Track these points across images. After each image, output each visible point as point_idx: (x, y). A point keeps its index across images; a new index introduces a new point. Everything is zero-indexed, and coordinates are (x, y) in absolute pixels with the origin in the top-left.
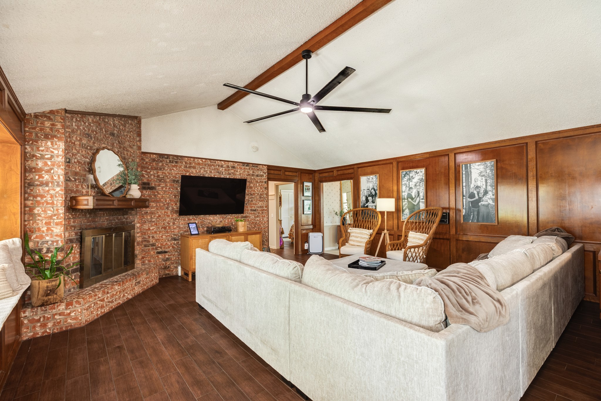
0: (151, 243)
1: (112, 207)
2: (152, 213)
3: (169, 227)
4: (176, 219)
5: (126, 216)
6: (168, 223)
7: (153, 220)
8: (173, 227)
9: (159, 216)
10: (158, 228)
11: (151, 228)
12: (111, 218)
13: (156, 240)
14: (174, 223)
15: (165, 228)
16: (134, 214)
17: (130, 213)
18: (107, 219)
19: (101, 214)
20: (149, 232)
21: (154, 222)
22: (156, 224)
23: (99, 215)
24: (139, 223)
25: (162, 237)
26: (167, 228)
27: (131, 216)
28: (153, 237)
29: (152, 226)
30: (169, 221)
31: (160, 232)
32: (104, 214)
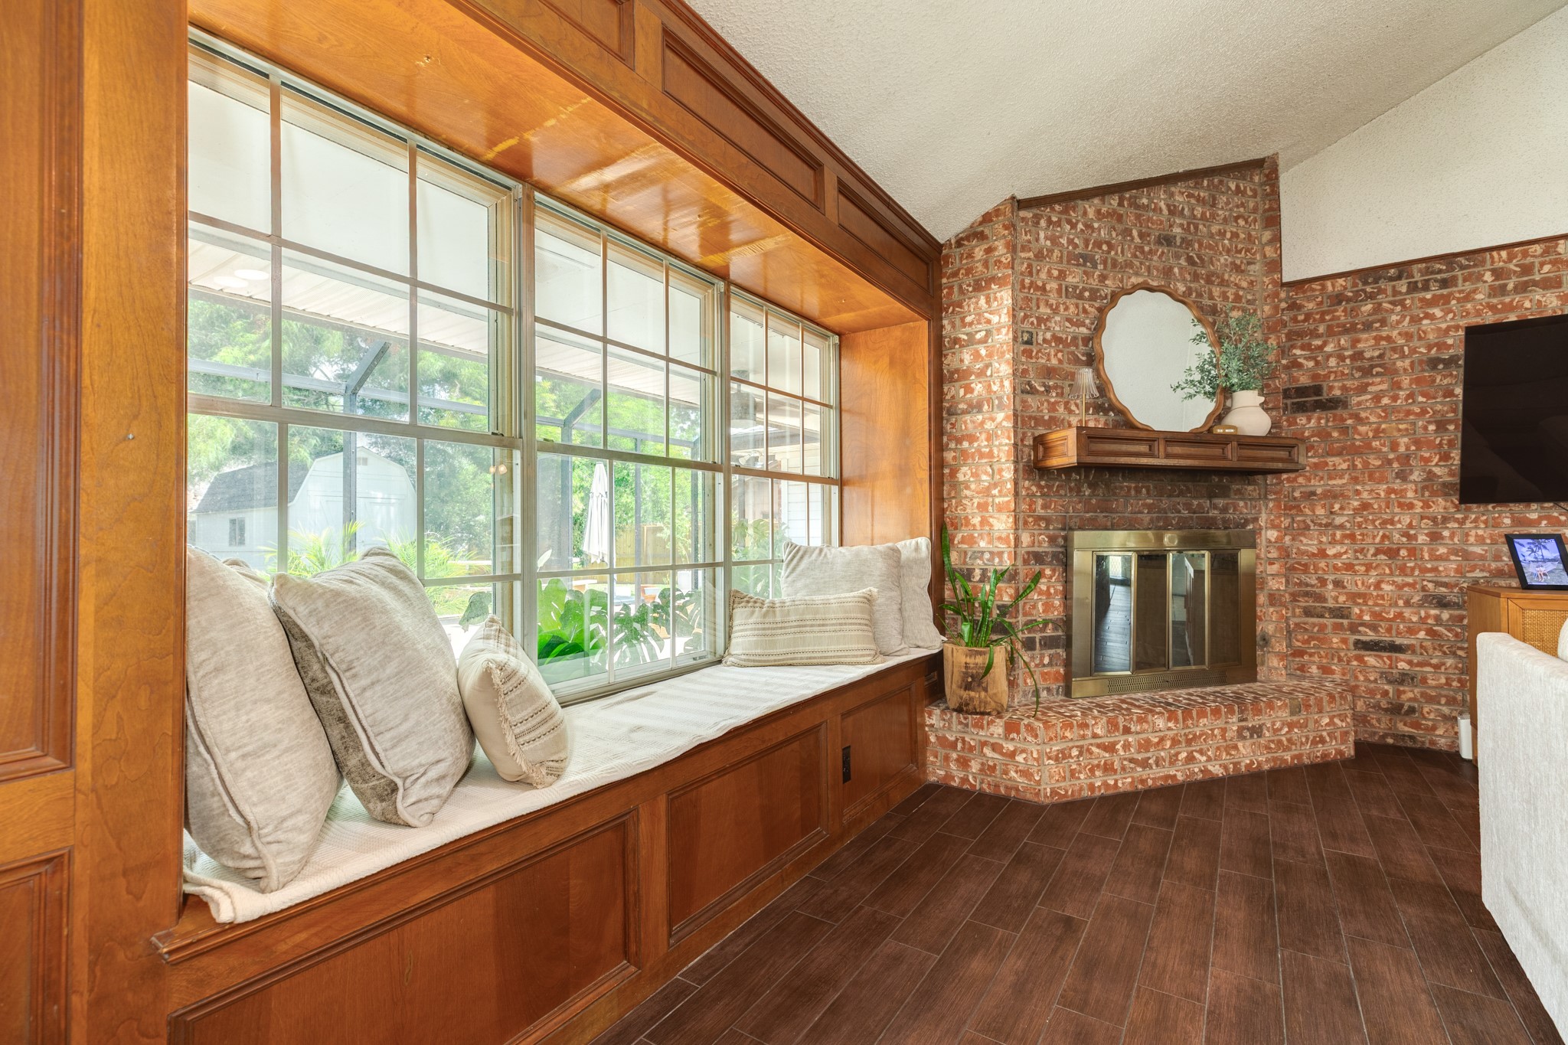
0: (1331, 604)
1: (1144, 461)
2: (1335, 497)
3: (1412, 552)
4: (1445, 520)
5: (1221, 502)
6: (1406, 535)
7: (1338, 520)
8: (1432, 552)
9: (1365, 506)
10: (1362, 551)
11: (1331, 552)
12: (1165, 503)
13: (1353, 597)
14: (1435, 537)
15: (1392, 553)
16: (1255, 494)
17: (1239, 492)
18: (1150, 508)
19: (1129, 489)
20: (1322, 565)
21: (1341, 527)
22: (1352, 537)
23: (1123, 493)
24: (1274, 527)
25: (1378, 586)
26: (1403, 553)
27: (1241, 504)
28: (1338, 584)
29: (1333, 542)
30: (1410, 526)
31: (1369, 567)
32: (1138, 491)
